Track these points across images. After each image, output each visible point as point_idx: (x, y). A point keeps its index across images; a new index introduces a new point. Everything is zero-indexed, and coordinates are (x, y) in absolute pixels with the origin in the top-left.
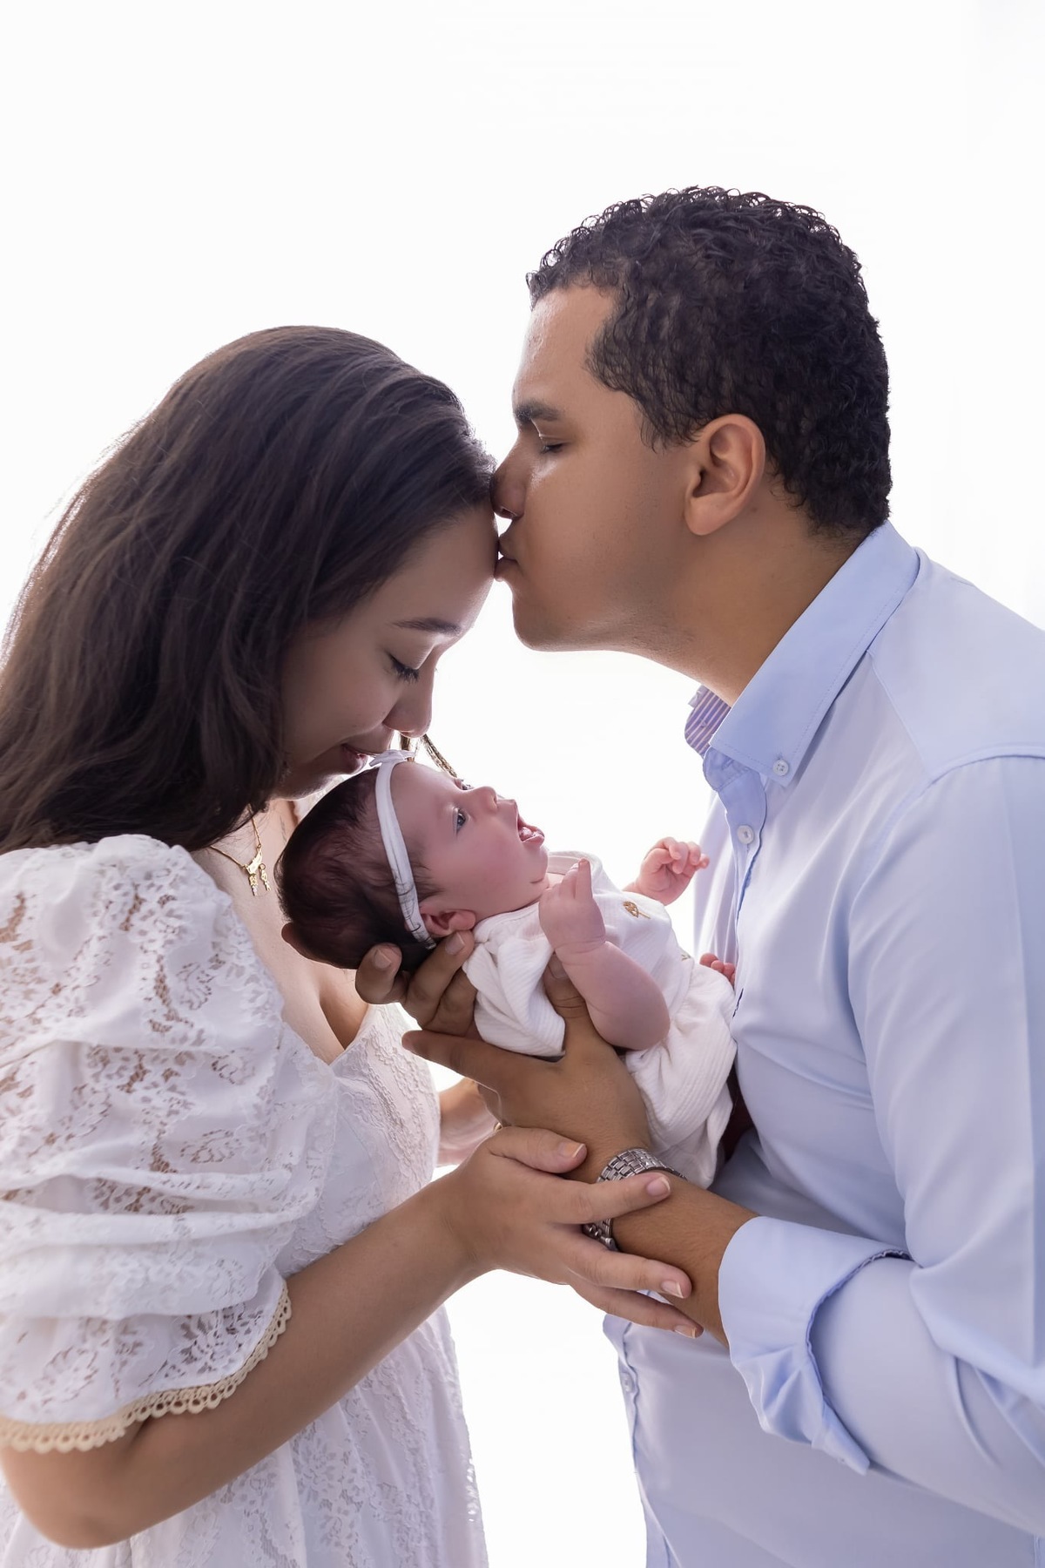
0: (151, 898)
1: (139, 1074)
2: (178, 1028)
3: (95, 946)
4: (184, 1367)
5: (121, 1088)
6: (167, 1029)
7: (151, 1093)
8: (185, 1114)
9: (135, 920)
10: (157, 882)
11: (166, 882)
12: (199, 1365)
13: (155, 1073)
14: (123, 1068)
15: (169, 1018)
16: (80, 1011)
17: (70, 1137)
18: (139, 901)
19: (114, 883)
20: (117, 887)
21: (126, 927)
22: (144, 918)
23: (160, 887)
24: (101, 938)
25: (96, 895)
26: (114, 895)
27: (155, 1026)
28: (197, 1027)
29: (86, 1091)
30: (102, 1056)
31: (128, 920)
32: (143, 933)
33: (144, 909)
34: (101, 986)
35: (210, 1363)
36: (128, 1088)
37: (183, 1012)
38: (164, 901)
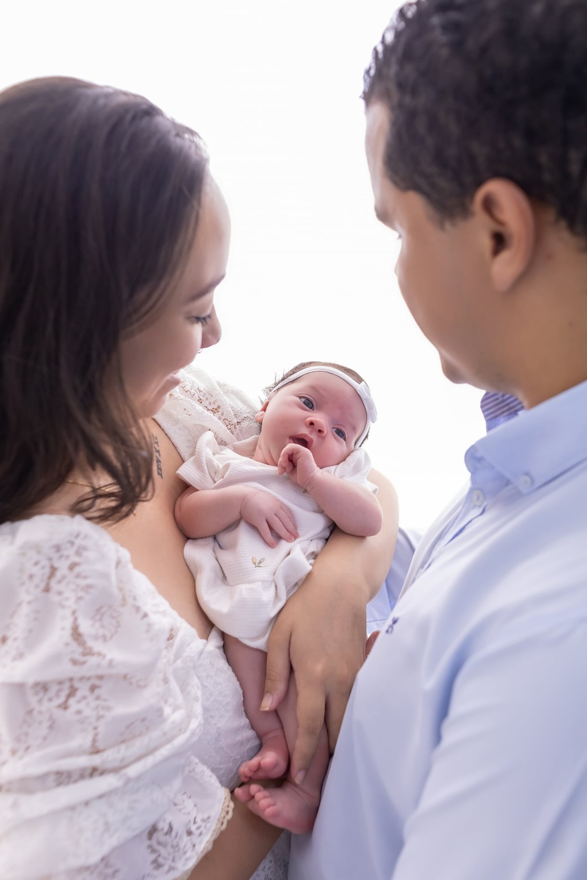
0: (62, 566)
1: (73, 692)
2: (92, 660)
3: (25, 609)
4: (155, 873)
5: (59, 706)
6: (84, 663)
7: (82, 706)
8: (109, 715)
9: (53, 583)
10: (65, 553)
11: (71, 551)
12: (166, 868)
13: (83, 689)
14: (59, 691)
15: (84, 654)
16: (20, 656)
17: (28, 748)
18: (53, 570)
19: (33, 561)
20: (36, 564)
21: (47, 590)
22: (59, 582)
23: (68, 557)
24: (29, 603)
25: (22, 571)
26: (36, 570)
27: (75, 662)
28: (109, 657)
29: (35, 713)
30: (43, 687)
31: (48, 584)
32: (60, 593)
33: (58, 575)
34: (33, 637)
35: (173, 865)
36: (65, 706)
37: (97, 646)
38: (72, 567)
